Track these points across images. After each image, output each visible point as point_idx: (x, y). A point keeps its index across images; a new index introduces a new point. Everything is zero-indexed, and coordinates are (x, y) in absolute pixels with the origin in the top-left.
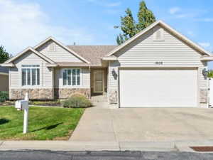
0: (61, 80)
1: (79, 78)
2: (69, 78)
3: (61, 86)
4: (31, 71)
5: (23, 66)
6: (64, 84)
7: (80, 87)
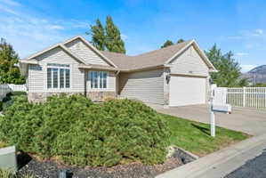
0: (89, 83)
1: (105, 81)
2: (96, 81)
3: (89, 89)
4: (59, 72)
5: (49, 64)
6: (92, 86)
7: (107, 89)
